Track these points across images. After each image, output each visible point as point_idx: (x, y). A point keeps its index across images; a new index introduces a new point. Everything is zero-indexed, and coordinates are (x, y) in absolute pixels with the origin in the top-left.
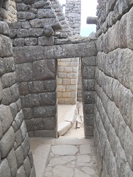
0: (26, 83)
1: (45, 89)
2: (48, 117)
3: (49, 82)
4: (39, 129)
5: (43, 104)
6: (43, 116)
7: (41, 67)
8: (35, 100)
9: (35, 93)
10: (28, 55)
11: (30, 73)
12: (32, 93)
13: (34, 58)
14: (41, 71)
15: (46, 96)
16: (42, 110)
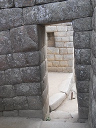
0: (4, 56)
1: (28, 63)
2: (33, 95)
3: (31, 53)
4: (24, 108)
5: (26, 80)
6: (27, 94)
7: (20, 35)
8: (17, 76)
9: (15, 67)
10: (4, 21)
11: (8, 44)
12: (12, 68)
13: (11, 24)
14: (20, 40)
15: (29, 71)
16: (25, 88)
